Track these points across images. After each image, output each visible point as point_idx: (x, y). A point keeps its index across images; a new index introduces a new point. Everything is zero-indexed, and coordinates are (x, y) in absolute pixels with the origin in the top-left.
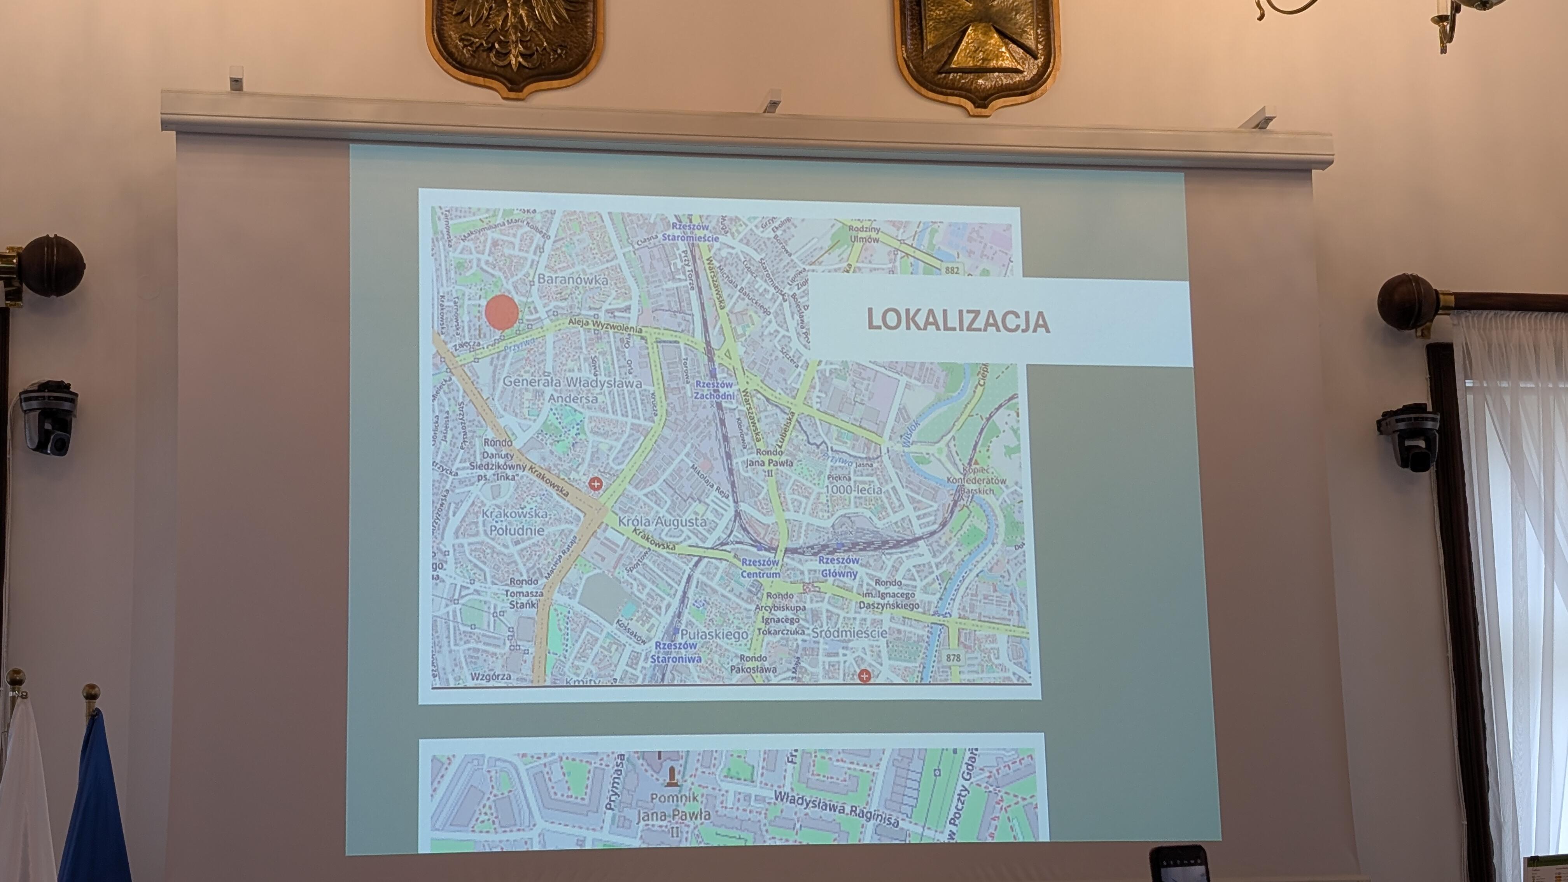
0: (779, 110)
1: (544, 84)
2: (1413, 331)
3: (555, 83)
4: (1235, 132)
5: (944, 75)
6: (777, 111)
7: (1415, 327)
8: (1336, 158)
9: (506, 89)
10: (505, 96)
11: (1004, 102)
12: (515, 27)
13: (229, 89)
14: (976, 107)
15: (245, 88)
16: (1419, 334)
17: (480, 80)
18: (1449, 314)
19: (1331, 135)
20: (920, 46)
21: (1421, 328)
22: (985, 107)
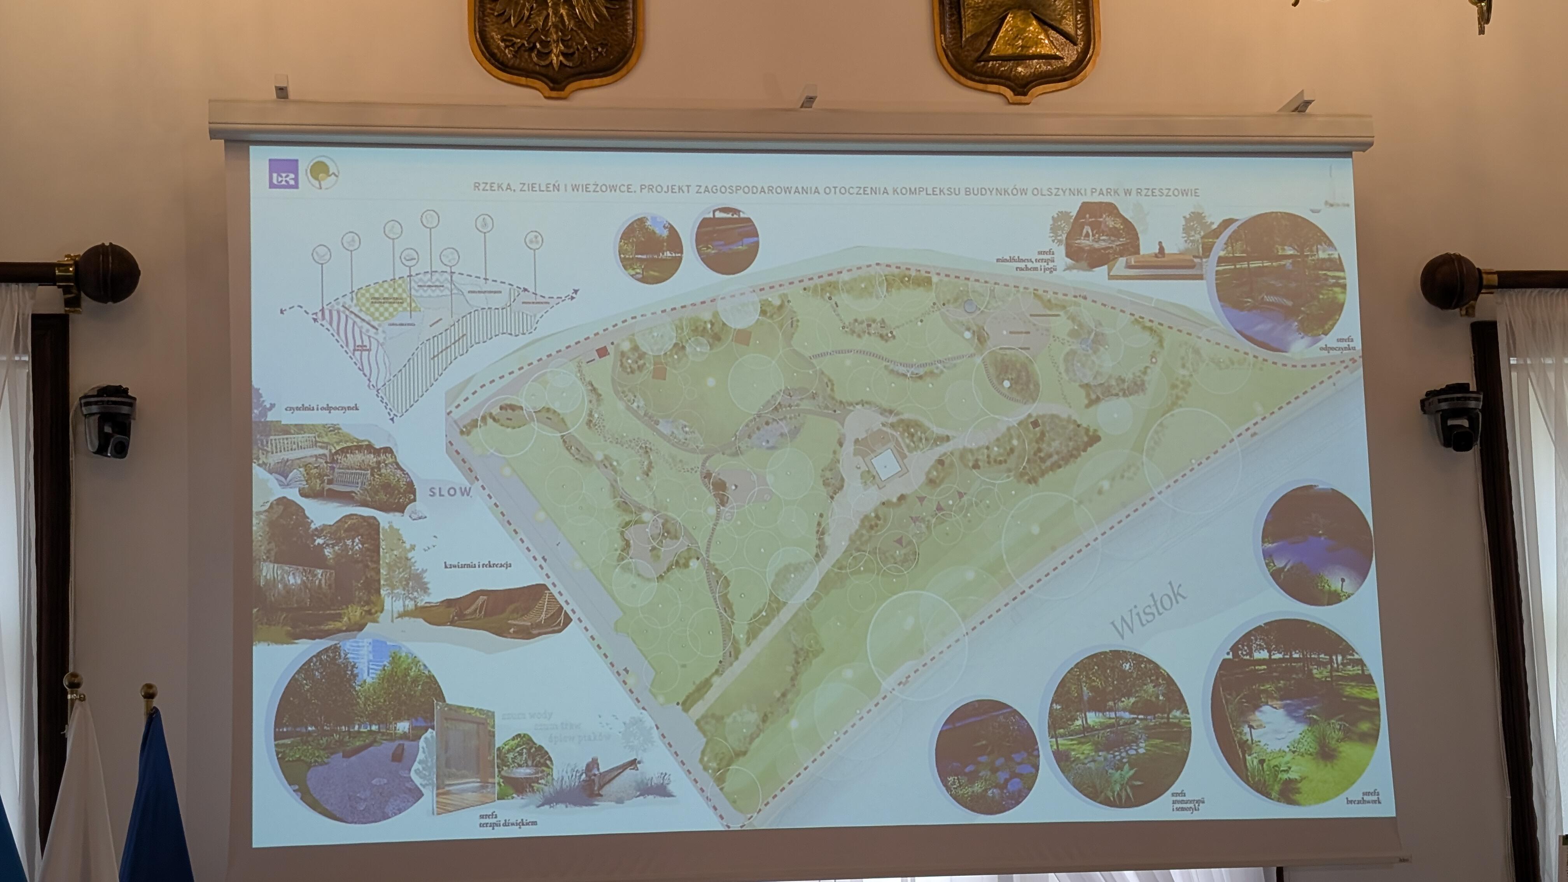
0: (815, 105)
1: (586, 83)
2: (1457, 310)
3: (597, 81)
4: (1276, 115)
5: (983, 63)
7: (1459, 306)
8: (1376, 140)
9: (547, 88)
10: (547, 95)
11: (1044, 88)
12: (555, 26)
13: (274, 97)
14: (1015, 95)
15: (291, 96)
16: (1464, 312)
17: (523, 80)
18: (1492, 293)
19: (1370, 116)
20: (959, 35)
21: (1465, 307)
22: (1025, 94)
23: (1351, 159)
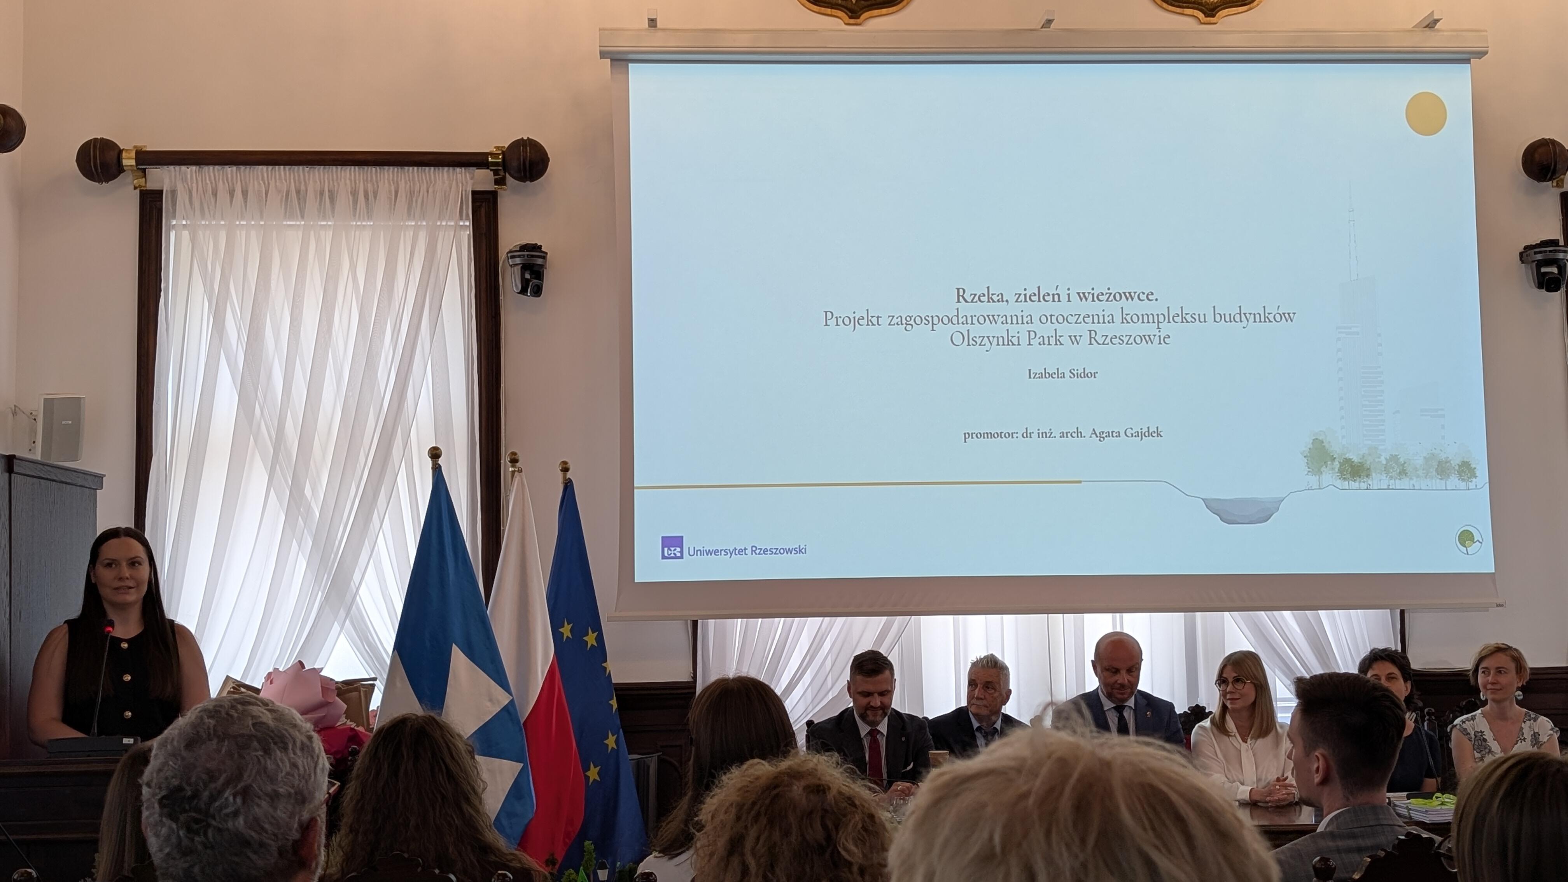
0: (1052, 26)
1: (876, 12)
2: (1551, 182)
3: (884, 11)
4: (1409, 31)
6: (1051, 27)
7: (1551, 179)
8: (1490, 50)
9: (847, 17)
10: (846, 22)
11: (1228, 12)
13: (647, 26)
14: (1206, 17)
15: (659, 25)
16: (1555, 184)
17: (829, 11)
19: (1486, 31)
21: (1556, 180)
22: (1213, 16)
23: (1469, 65)
